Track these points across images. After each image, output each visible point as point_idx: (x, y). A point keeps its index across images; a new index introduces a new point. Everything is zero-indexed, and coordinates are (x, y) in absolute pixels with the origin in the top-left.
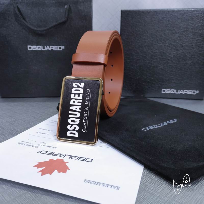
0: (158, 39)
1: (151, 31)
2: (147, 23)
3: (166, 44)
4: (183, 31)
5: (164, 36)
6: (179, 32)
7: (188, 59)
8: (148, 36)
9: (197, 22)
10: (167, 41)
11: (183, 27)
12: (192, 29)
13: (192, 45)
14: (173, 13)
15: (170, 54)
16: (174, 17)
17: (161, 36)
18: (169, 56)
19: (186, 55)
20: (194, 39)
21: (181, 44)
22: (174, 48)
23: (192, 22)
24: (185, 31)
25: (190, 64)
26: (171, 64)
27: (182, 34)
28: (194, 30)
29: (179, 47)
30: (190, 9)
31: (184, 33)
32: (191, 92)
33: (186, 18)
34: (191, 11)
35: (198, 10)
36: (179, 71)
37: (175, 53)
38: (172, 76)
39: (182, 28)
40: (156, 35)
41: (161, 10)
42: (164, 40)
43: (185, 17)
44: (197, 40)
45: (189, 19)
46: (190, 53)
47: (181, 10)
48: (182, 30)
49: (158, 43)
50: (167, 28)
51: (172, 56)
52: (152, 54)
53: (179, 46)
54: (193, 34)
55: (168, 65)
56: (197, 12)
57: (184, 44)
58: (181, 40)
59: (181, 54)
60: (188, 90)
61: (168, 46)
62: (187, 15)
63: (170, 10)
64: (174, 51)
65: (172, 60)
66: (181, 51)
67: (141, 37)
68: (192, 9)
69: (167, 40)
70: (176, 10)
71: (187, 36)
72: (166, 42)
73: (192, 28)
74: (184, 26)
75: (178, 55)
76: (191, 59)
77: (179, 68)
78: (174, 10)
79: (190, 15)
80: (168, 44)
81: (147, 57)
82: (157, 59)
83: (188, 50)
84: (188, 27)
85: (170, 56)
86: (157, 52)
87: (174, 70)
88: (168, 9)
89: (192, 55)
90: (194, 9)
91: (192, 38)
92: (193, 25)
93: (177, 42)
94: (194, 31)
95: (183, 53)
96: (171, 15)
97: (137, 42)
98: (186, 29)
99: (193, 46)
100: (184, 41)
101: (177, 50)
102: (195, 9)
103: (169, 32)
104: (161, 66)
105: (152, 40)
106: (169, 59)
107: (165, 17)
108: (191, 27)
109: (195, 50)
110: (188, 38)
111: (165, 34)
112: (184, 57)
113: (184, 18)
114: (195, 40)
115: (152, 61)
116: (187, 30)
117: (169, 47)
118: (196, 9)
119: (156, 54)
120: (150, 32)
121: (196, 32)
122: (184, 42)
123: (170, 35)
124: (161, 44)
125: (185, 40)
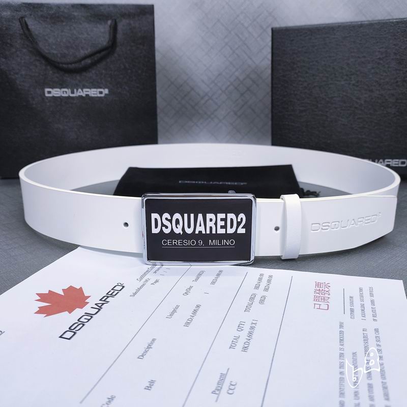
0: (336, 73)
1: (324, 61)
2: (316, 48)
3: (351, 81)
4: (380, 59)
5: (347, 69)
6: (373, 61)
7: (390, 105)
8: (318, 69)
9: (404, 41)
10: (353, 77)
11: (379, 51)
12: (395, 54)
13: (397, 82)
14: (362, 29)
15: (359, 98)
16: (363, 35)
17: (342, 68)
18: (356, 102)
19: (386, 100)
20: (400, 70)
21: (377, 80)
22: (366, 87)
23: (395, 43)
24: (383, 58)
25: (395, 114)
26: (361, 116)
27: (379, 64)
28: (399, 55)
29: (375, 86)
30: (391, 21)
31: (381, 62)
32: (397, 163)
33: (385, 36)
34: (393, 23)
35: (405, 21)
36: (376, 128)
37: (366, 96)
38: (364, 136)
39: (377, 53)
40: (333, 68)
41: (340, 25)
42: (347, 75)
43: (382, 34)
44: (404, 72)
45: (390, 37)
46: (393, 95)
47: (376, 23)
48: (378, 57)
49: (338, 81)
50: (353, 54)
51: (363, 103)
52: (327, 99)
53: (375, 84)
54: (398, 62)
55: (356, 117)
56: (403, 25)
57: (382, 81)
58: (377, 73)
59: (378, 97)
60: (393, 159)
61: (354, 85)
62: (385, 31)
63: (355, 23)
64: (366, 94)
65: (363, 108)
66: (378, 92)
67: (307, 73)
68: (395, 21)
69: (352, 75)
70: (366, 23)
71: (387, 66)
72: (350, 78)
73: (396, 52)
74: (381, 50)
75: (372, 99)
76: (396, 106)
77: (376, 121)
78: (363, 23)
79: (391, 31)
80: (354, 82)
81: (319, 106)
82: (336, 108)
83: (389, 90)
84: (388, 51)
85: (358, 101)
86: (336, 95)
87: (367, 126)
88: (352, 22)
89: (397, 99)
90: (397, 20)
91: (396, 70)
92: (397, 48)
93: (371, 76)
94: (398, 57)
95: (382, 95)
96: (358, 31)
97: (300, 81)
98: (384, 55)
99: (399, 83)
100: (382, 75)
101: (371, 91)
102: (400, 19)
103: (356, 61)
104: (343, 120)
105: (327, 75)
106: (357, 106)
107: (347, 37)
108: (394, 51)
109: (401, 89)
110: (390, 69)
111: (348, 64)
112: (383, 102)
113: (381, 36)
114: (401, 72)
115: (327, 112)
116: (387, 56)
117: (357, 86)
118: (402, 19)
119: (335, 99)
120: (323, 63)
121: (402, 59)
122: (382, 77)
123: (357, 66)
124: (343, 83)
125: (385, 74)
